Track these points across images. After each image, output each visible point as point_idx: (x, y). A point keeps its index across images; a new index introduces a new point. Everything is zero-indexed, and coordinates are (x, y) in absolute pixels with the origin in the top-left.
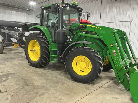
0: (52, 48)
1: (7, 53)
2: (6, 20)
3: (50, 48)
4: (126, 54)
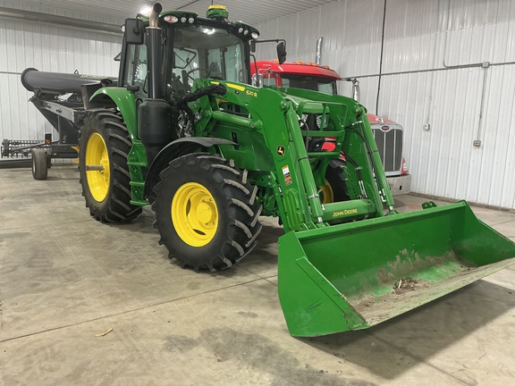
0: (137, 161)
1: (63, 177)
2: (61, 72)
3: (131, 161)
4: (361, 183)
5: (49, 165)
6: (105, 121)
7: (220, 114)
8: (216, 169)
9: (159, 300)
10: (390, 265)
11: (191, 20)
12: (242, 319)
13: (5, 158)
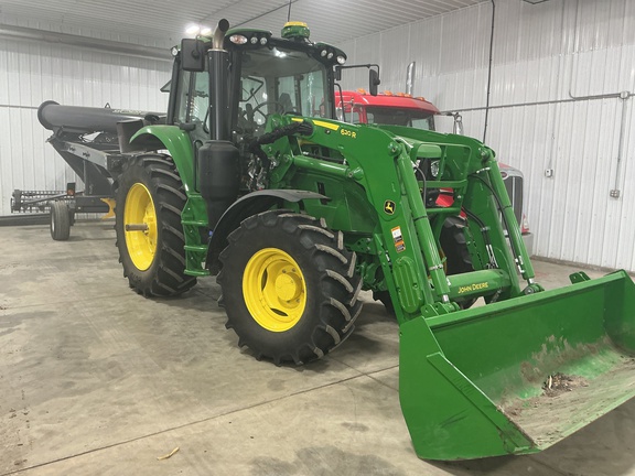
0: (194, 219)
1: (89, 236)
2: (86, 106)
3: (186, 219)
4: (489, 247)
5: (72, 221)
6: (152, 168)
7: (303, 159)
8: (304, 231)
9: (234, 406)
10: (535, 356)
11: (264, 40)
12: (348, 433)
13: (16, 213)
